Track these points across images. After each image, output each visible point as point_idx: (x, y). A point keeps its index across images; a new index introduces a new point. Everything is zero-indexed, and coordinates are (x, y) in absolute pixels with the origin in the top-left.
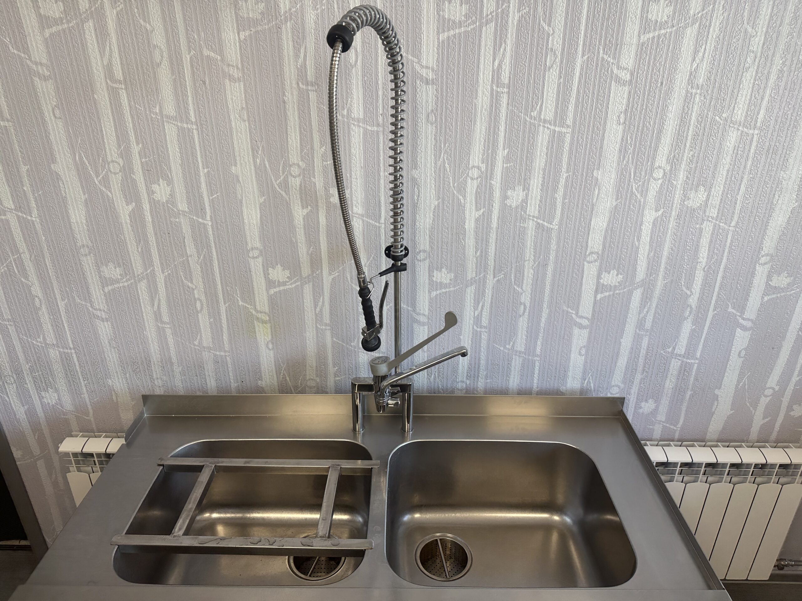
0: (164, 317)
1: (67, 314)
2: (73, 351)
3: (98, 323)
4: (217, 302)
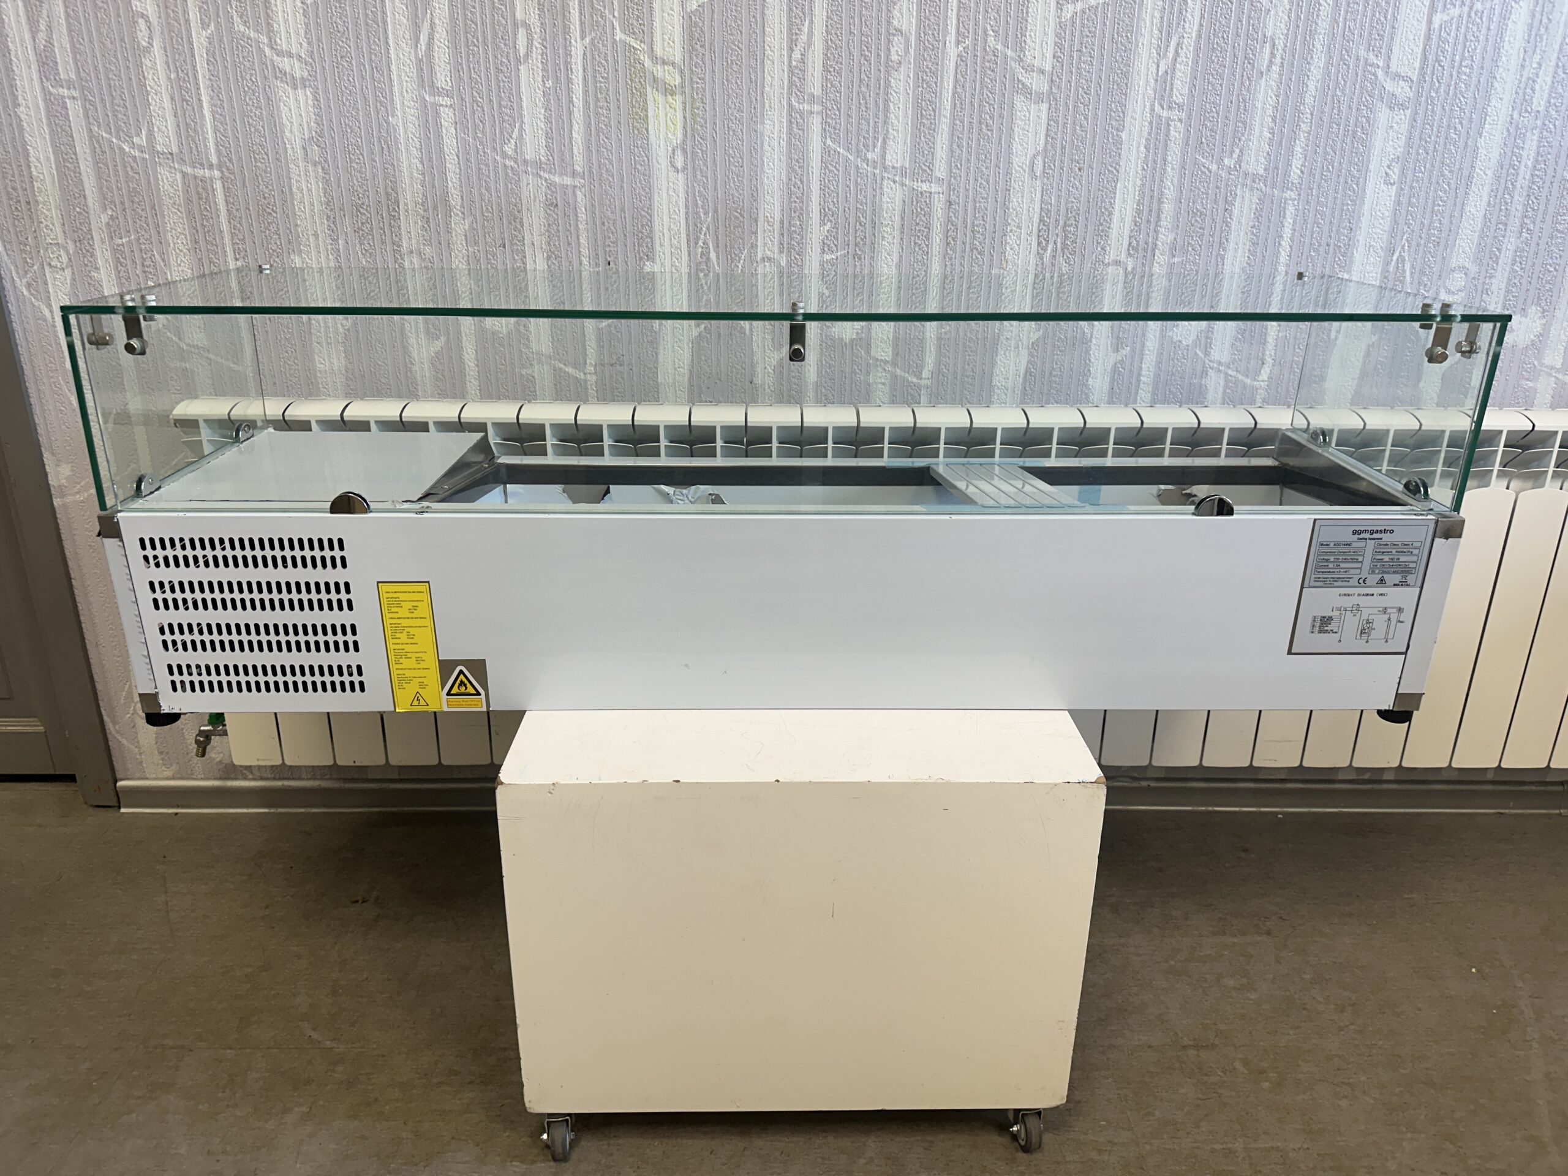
0: (438, 74)
1: (211, 68)
2: (217, 173)
3: (283, 91)
4: (566, 31)
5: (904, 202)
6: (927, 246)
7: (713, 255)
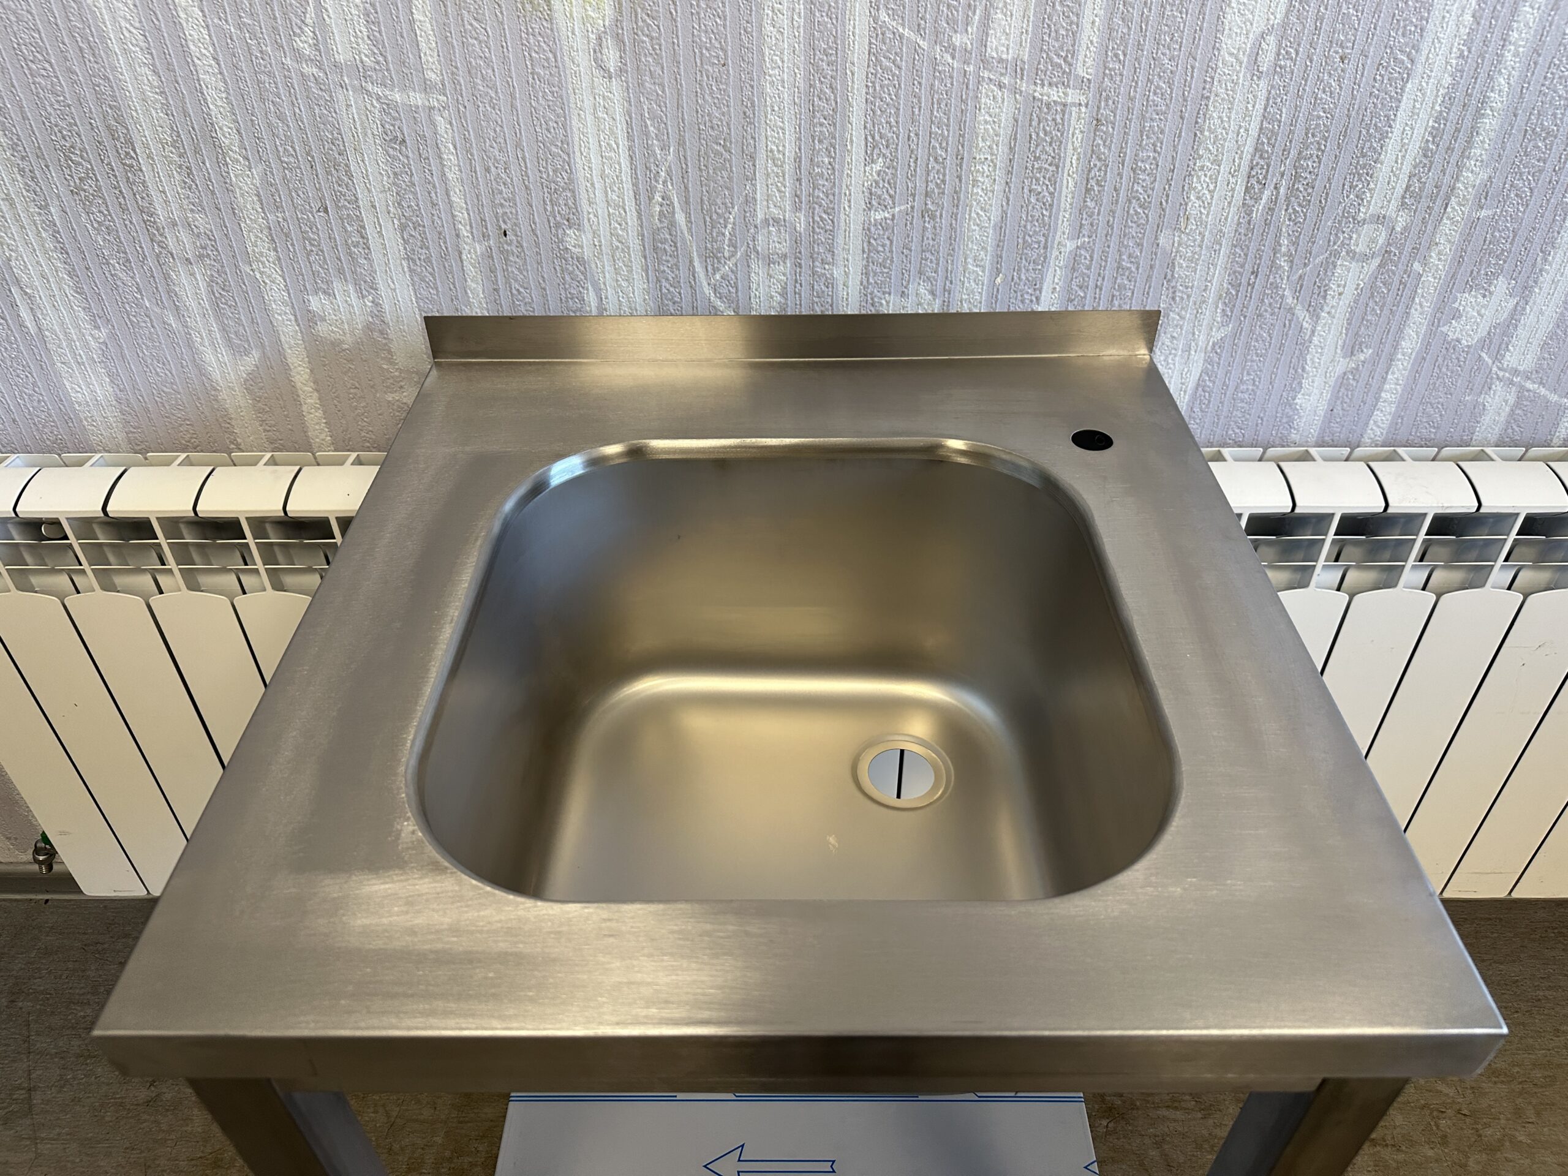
5: (1016, 121)
6: (1051, 194)
7: (680, 218)
